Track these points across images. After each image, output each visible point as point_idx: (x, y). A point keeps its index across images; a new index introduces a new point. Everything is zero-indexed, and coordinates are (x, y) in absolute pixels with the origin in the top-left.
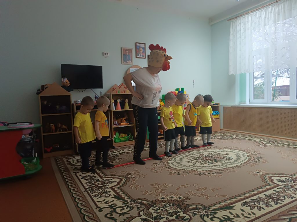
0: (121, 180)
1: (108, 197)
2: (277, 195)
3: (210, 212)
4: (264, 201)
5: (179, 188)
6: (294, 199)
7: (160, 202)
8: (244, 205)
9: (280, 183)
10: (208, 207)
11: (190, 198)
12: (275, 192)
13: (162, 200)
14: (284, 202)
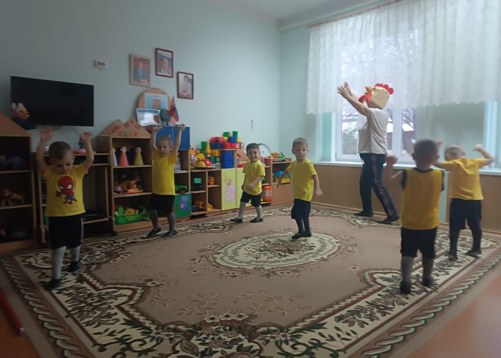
0: (135, 291)
1: (113, 324)
2: (383, 301)
3: (290, 335)
4: (366, 312)
5: (237, 300)
6: (407, 306)
7: (209, 325)
8: (339, 321)
9: (385, 283)
11: (256, 316)
12: (380, 297)
13: (212, 323)
14: (393, 311)
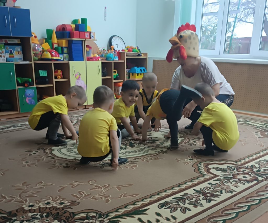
3: (108, 221)
6: (234, 193)
8: (162, 207)
9: (219, 173)
10: (106, 213)
11: (79, 203)
12: (209, 186)
13: (30, 210)
14: (219, 198)
